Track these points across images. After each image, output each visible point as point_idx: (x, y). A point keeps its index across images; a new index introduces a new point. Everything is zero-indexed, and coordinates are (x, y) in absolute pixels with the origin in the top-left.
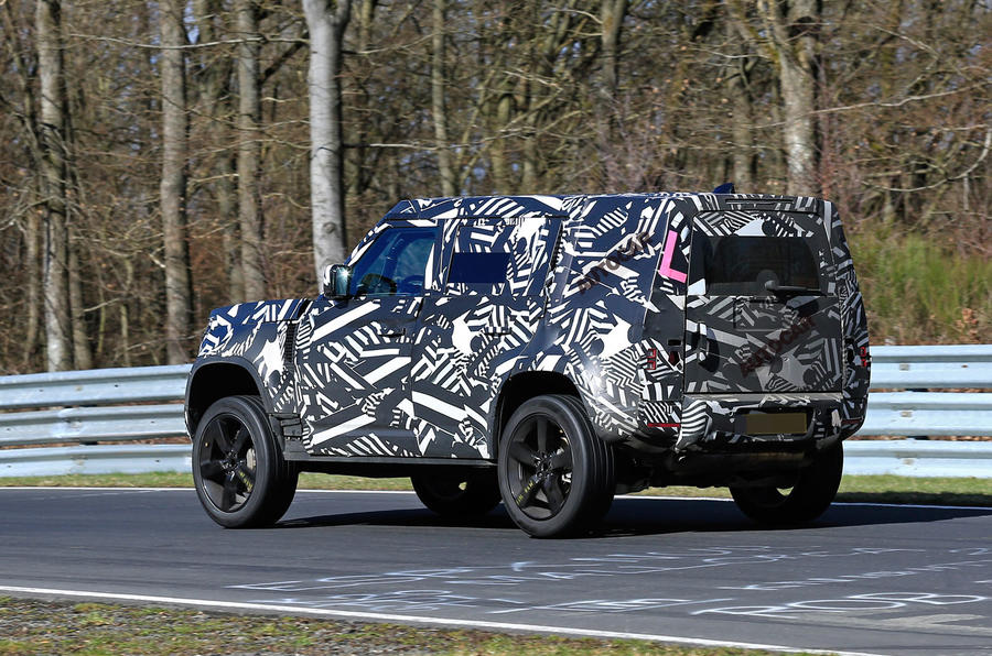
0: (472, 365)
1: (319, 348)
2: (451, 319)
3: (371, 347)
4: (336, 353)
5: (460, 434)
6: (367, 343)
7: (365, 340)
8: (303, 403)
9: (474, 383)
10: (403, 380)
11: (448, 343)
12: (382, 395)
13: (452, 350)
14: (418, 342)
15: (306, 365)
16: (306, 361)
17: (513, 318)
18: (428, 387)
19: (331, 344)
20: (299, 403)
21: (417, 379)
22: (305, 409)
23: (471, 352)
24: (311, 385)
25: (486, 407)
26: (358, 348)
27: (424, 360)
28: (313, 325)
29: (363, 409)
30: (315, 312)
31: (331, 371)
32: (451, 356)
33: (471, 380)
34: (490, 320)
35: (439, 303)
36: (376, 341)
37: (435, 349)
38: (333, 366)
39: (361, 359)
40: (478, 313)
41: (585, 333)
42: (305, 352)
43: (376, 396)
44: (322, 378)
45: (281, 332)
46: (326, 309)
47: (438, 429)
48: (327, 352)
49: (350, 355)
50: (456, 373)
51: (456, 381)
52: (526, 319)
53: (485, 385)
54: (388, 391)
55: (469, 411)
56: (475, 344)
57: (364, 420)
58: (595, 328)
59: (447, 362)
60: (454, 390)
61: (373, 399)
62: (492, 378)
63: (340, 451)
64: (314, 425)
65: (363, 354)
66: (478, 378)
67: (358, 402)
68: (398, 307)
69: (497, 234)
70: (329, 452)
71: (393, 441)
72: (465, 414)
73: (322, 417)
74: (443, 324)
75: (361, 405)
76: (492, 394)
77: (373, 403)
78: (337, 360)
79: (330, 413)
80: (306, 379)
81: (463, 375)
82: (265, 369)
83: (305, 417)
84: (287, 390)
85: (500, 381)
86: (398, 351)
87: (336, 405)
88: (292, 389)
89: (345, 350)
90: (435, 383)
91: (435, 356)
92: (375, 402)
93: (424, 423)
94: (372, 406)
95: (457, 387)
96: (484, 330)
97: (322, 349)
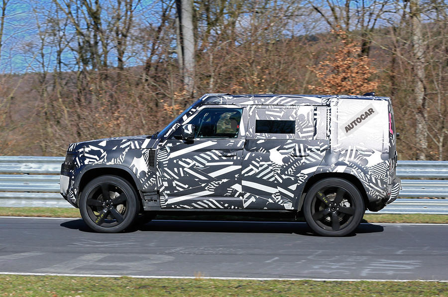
0: (283, 170)
1: (175, 161)
2: (268, 150)
3: (213, 161)
4: (188, 164)
5: (272, 199)
6: (210, 159)
8: (163, 185)
9: (285, 177)
10: (236, 176)
11: (267, 160)
12: (220, 182)
13: (270, 163)
14: (246, 158)
15: (166, 169)
16: (165, 167)
17: (310, 150)
18: (253, 179)
19: (183, 159)
20: (159, 185)
21: (246, 175)
22: (163, 188)
23: (283, 164)
24: (169, 177)
25: (293, 187)
26: (204, 161)
27: (251, 167)
28: (169, 151)
30: (171, 145)
31: (184, 171)
32: (270, 165)
33: (283, 176)
34: (295, 150)
35: (258, 142)
36: (216, 159)
37: (258, 162)
38: (186, 169)
39: (206, 166)
40: (286, 147)
41: (356, 156)
42: (164, 163)
44: (178, 174)
45: (144, 153)
46: (178, 144)
47: (257, 197)
48: (180, 163)
49: (197, 164)
50: (273, 173)
51: (273, 176)
52: (318, 150)
53: (292, 178)
54: (225, 180)
55: (280, 189)
56: (285, 160)
57: (207, 193)
58: (361, 154)
59: (267, 168)
60: (271, 180)
61: (214, 184)
62: (299, 175)
63: (185, 206)
64: (168, 195)
65: (207, 164)
66: (288, 175)
67: (203, 185)
68: (230, 144)
69: (283, 112)
70: (178, 207)
71: (225, 202)
72: (277, 190)
73: (175, 191)
74: (262, 152)
75: (205, 186)
76: (299, 181)
77: (213, 185)
78: (189, 166)
79: (181, 190)
80: (165, 175)
81: (277, 174)
82: (137, 170)
83: (164, 191)
84: (151, 180)
85: (307, 176)
86: (232, 163)
87: (186, 186)
88: (154, 179)
89: (194, 162)
90: (258, 177)
91: (258, 165)
92: (215, 185)
93: (248, 194)
94: (213, 187)
95: (273, 179)
96: (291, 155)
97: (177, 162)
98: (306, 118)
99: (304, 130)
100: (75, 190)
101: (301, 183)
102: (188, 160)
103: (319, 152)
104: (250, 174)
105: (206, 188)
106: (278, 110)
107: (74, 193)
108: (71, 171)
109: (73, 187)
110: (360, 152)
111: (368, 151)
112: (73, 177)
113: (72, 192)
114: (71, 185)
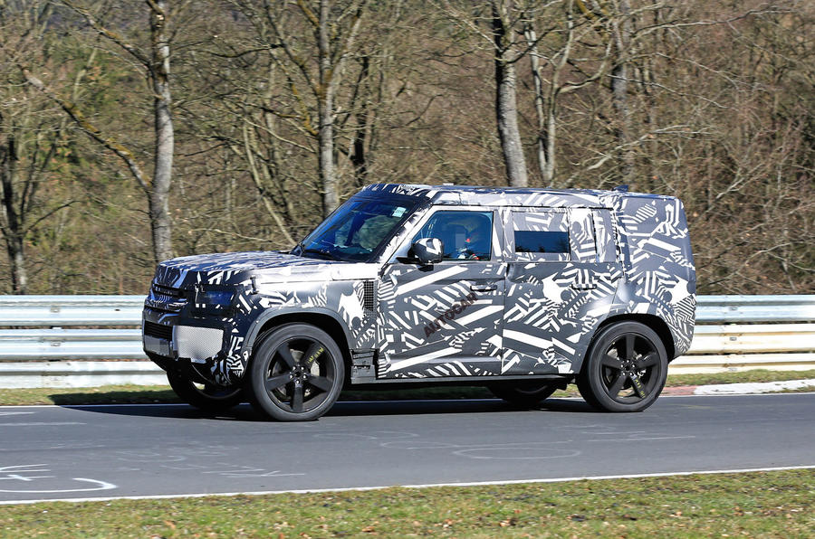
0: (562, 312)
1: (406, 300)
2: (540, 279)
4: (426, 304)
5: (543, 357)
6: (458, 296)
7: (456, 294)
8: (385, 340)
9: (563, 322)
10: (496, 322)
11: (539, 295)
12: (472, 333)
13: (544, 300)
14: (510, 294)
15: (392, 313)
16: (391, 310)
17: (597, 278)
18: (520, 326)
19: (419, 297)
20: (380, 341)
21: (510, 321)
22: (386, 344)
23: (562, 301)
24: (395, 327)
25: (575, 338)
26: (450, 300)
27: (517, 307)
28: (395, 283)
30: (398, 273)
31: (420, 316)
32: (543, 304)
33: (561, 321)
34: (577, 279)
35: (527, 267)
37: (527, 300)
38: (423, 313)
40: (566, 274)
41: (657, 288)
42: (389, 303)
43: (467, 334)
44: (411, 322)
45: (357, 287)
46: (409, 271)
47: (523, 355)
48: (414, 302)
49: (440, 304)
50: (548, 316)
51: (548, 321)
52: (608, 278)
53: (574, 324)
54: (479, 330)
55: (555, 342)
56: (565, 296)
57: (451, 351)
58: (663, 284)
59: (539, 308)
60: (544, 328)
61: (463, 336)
62: (583, 319)
63: (416, 375)
64: (392, 357)
66: (568, 319)
67: (447, 338)
68: (486, 270)
69: (550, 219)
70: (404, 376)
71: (476, 365)
72: (550, 344)
73: (403, 350)
74: (533, 282)
75: (450, 340)
76: (584, 329)
77: (462, 338)
78: (427, 308)
79: (413, 347)
80: (391, 323)
81: (553, 317)
82: (348, 316)
83: (385, 350)
84: (367, 332)
85: (596, 321)
86: (490, 302)
87: (421, 342)
88: (373, 331)
89: (436, 301)
90: (527, 322)
91: (527, 304)
92: (465, 338)
93: (510, 351)
94: (460, 341)
95: (547, 326)
96: (572, 287)
97: (410, 300)
98: (583, 229)
99: (583, 247)
100: (246, 352)
101: (587, 331)
102: (425, 298)
103: (609, 282)
104: (516, 318)
105: (451, 344)
106: (543, 214)
107: (242, 359)
108: (225, 319)
109: (239, 348)
110: (661, 281)
111: (673, 279)
112: (235, 331)
113: (239, 357)
114: (233, 345)
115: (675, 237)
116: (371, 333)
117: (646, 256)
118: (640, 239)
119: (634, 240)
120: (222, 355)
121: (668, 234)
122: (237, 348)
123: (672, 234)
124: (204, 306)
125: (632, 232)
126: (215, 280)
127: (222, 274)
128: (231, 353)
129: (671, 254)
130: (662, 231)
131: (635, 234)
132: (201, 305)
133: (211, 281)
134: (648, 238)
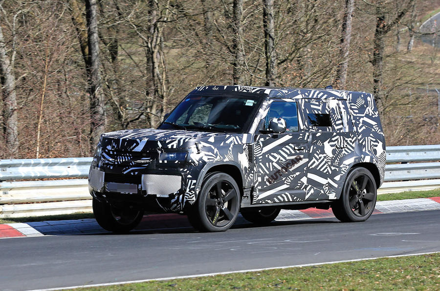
0: (333, 161)
1: (267, 156)
2: (323, 142)
3: (291, 155)
4: (275, 158)
5: (323, 190)
6: (289, 153)
7: (288, 152)
8: (257, 181)
9: (333, 168)
10: (305, 169)
11: (323, 152)
12: (295, 175)
13: (325, 155)
14: (311, 152)
15: (261, 164)
16: (261, 162)
17: (346, 141)
18: (315, 171)
19: (272, 154)
20: (255, 181)
21: (311, 168)
22: (258, 183)
23: (332, 156)
24: (262, 172)
25: (337, 178)
26: (286, 156)
27: (314, 159)
28: (262, 146)
29: (285, 182)
30: (262, 139)
31: (273, 166)
32: (325, 157)
33: (332, 167)
34: (338, 142)
35: (317, 135)
36: (293, 152)
37: (318, 155)
38: (274, 164)
39: (287, 160)
40: (333, 139)
41: (371, 147)
42: (260, 158)
43: (292, 176)
44: (268, 169)
45: (245, 149)
46: (267, 138)
47: (315, 188)
48: (271, 157)
49: (281, 158)
50: (326, 165)
51: (327, 168)
52: (351, 141)
53: (337, 169)
54: (298, 174)
55: (329, 180)
56: (334, 152)
57: (285, 187)
58: (373, 145)
59: (323, 160)
60: (325, 172)
61: (291, 178)
62: (341, 166)
63: (269, 201)
64: (260, 190)
65: (288, 158)
66: (335, 166)
67: (284, 179)
68: (300, 137)
69: (321, 106)
70: (264, 202)
71: (295, 195)
72: (327, 181)
73: (265, 187)
76: (342, 172)
78: (276, 161)
80: (260, 170)
81: (329, 165)
82: (242, 166)
83: (257, 187)
85: (348, 167)
86: (303, 156)
88: (252, 175)
89: (279, 156)
90: (318, 169)
91: (318, 158)
93: (310, 186)
94: (289, 181)
95: (326, 170)
96: (336, 147)
97: (268, 156)
98: (336, 112)
100: (198, 189)
101: (344, 173)
103: (351, 144)
104: (313, 166)
106: (317, 103)
107: (195, 194)
108: (181, 170)
109: (194, 187)
110: (372, 143)
111: (376, 141)
112: (189, 176)
113: (194, 192)
114: (189, 185)
115: (374, 116)
116: (251, 176)
117: (364, 128)
118: (360, 117)
119: (358, 118)
120: (182, 191)
121: (371, 115)
122: (192, 187)
123: (373, 115)
124: (166, 162)
125: (356, 113)
126: (173, 146)
127: (177, 142)
128: (188, 190)
129: (374, 127)
130: (368, 113)
131: (358, 115)
132: (163, 161)
133: (170, 146)
134: (363, 117)
